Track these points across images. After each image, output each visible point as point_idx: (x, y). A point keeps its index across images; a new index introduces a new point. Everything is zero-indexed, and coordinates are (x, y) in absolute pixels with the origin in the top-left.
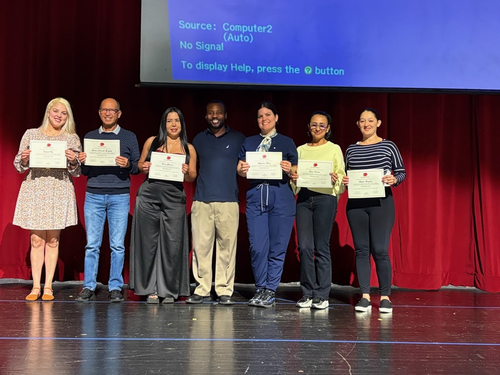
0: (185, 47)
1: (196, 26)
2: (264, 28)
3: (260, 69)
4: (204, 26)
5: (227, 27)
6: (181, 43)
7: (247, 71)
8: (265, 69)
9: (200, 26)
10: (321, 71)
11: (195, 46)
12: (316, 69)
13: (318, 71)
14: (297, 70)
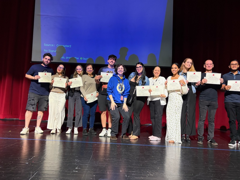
0: (45, 51)
1: (49, 45)
2: (69, 46)
3: (67, 58)
4: (51, 45)
5: (58, 45)
6: (44, 50)
7: (63, 58)
8: (69, 58)
9: (50, 45)
10: (85, 59)
11: (48, 51)
12: (84, 58)
13: (84, 59)
14: (78, 58)
